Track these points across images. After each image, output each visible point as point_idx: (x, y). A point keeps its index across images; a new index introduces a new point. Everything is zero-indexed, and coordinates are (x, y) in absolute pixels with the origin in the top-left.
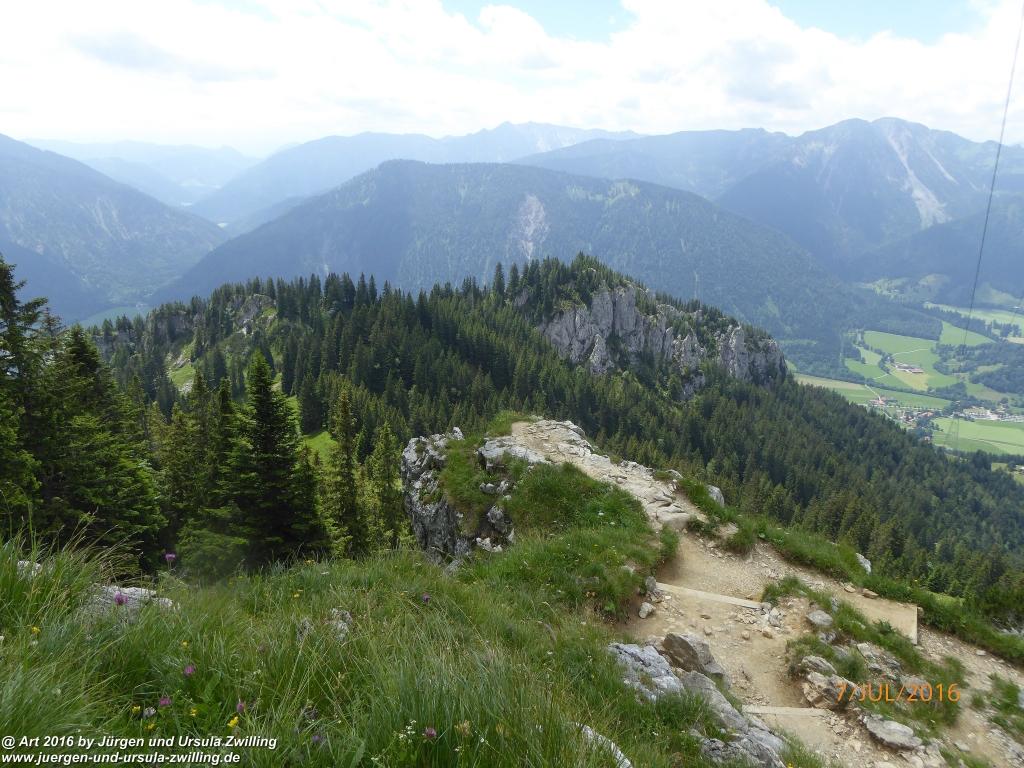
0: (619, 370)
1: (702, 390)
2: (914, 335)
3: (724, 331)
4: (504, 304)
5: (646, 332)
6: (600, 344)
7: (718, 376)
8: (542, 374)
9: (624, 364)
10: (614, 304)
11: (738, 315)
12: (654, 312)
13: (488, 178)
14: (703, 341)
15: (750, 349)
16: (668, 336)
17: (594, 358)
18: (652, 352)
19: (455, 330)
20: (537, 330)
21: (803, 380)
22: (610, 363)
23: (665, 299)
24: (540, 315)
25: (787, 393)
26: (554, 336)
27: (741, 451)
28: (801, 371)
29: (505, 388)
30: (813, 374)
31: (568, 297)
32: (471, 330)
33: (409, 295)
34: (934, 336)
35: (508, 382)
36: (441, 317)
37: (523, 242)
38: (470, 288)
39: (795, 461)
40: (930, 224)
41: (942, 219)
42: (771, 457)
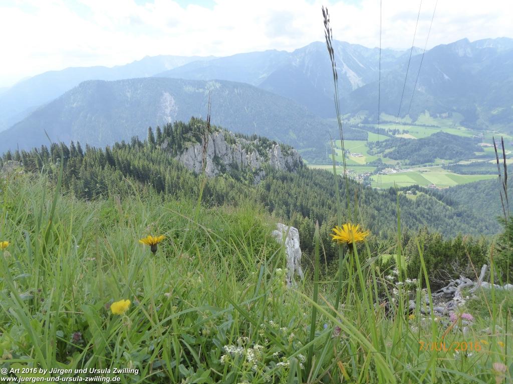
0: (221, 174)
1: (264, 178)
2: (357, 140)
3: (270, 148)
4: (156, 148)
5: (232, 153)
6: (209, 161)
7: (271, 170)
8: (181, 181)
9: (223, 170)
10: (214, 141)
11: (277, 140)
12: (235, 143)
13: (141, 86)
14: (261, 154)
15: (285, 155)
16: (244, 153)
17: (208, 170)
18: (236, 163)
19: (129, 165)
20: (175, 159)
21: (311, 167)
22: (216, 171)
23: (240, 136)
24: (176, 152)
25: (305, 174)
26: (185, 161)
27: (287, 204)
28: (310, 163)
29: (162, 191)
30: (316, 164)
31: (189, 140)
32: (138, 163)
33: (107, 150)
34: (364, 139)
35: (163, 189)
36: (120, 159)
37: (165, 117)
38: (137, 143)
39: (313, 205)
40: (356, 88)
41: (361, 85)
42: (301, 205)
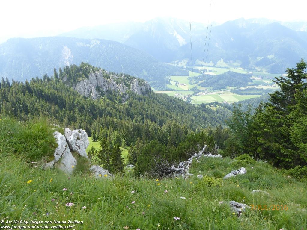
0: (102, 97)
1: (128, 99)
2: (183, 76)
3: (131, 81)
4: (59, 82)
5: (108, 84)
6: (94, 90)
7: (132, 94)
8: (76, 102)
9: (103, 95)
10: (96, 77)
11: (136, 76)
12: (109, 78)
13: (49, 42)
14: (126, 85)
15: (140, 85)
16: (115, 84)
17: (93, 95)
18: (111, 90)
19: (42, 92)
20: (72, 88)
21: (156, 92)
22: (98, 95)
23: (113, 74)
24: (72, 83)
25: (152, 96)
26: (78, 90)
27: (142, 115)
28: (156, 89)
29: (64, 108)
30: (159, 90)
31: (81, 76)
32: (47, 91)
33: (27, 83)
34: (187, 75)
35: (65, 107)
36: (35, 88)
37: (65, 62)
38: (46, 78)
39: (157, 114)
40: (182, 45)
41: (185, 43)
42: (151, 115)
